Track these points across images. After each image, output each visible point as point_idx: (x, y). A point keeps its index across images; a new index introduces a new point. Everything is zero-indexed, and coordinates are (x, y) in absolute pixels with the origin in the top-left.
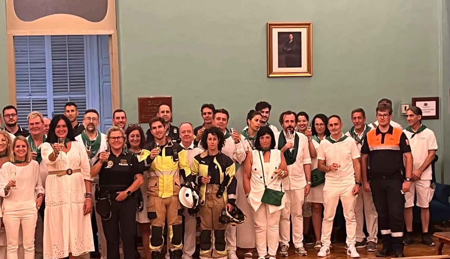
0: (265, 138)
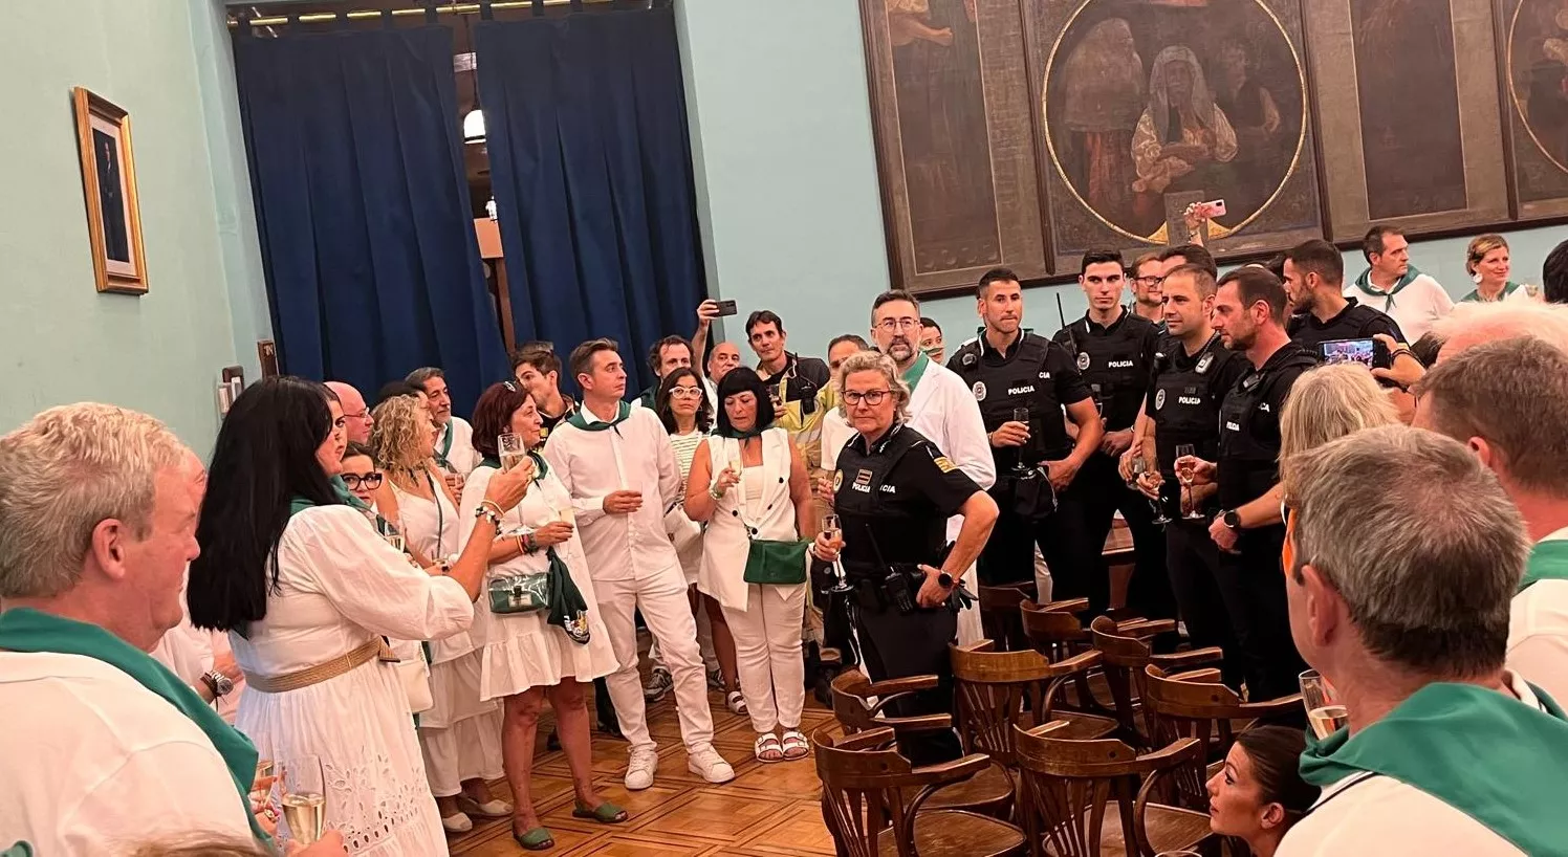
0: (738, 401)
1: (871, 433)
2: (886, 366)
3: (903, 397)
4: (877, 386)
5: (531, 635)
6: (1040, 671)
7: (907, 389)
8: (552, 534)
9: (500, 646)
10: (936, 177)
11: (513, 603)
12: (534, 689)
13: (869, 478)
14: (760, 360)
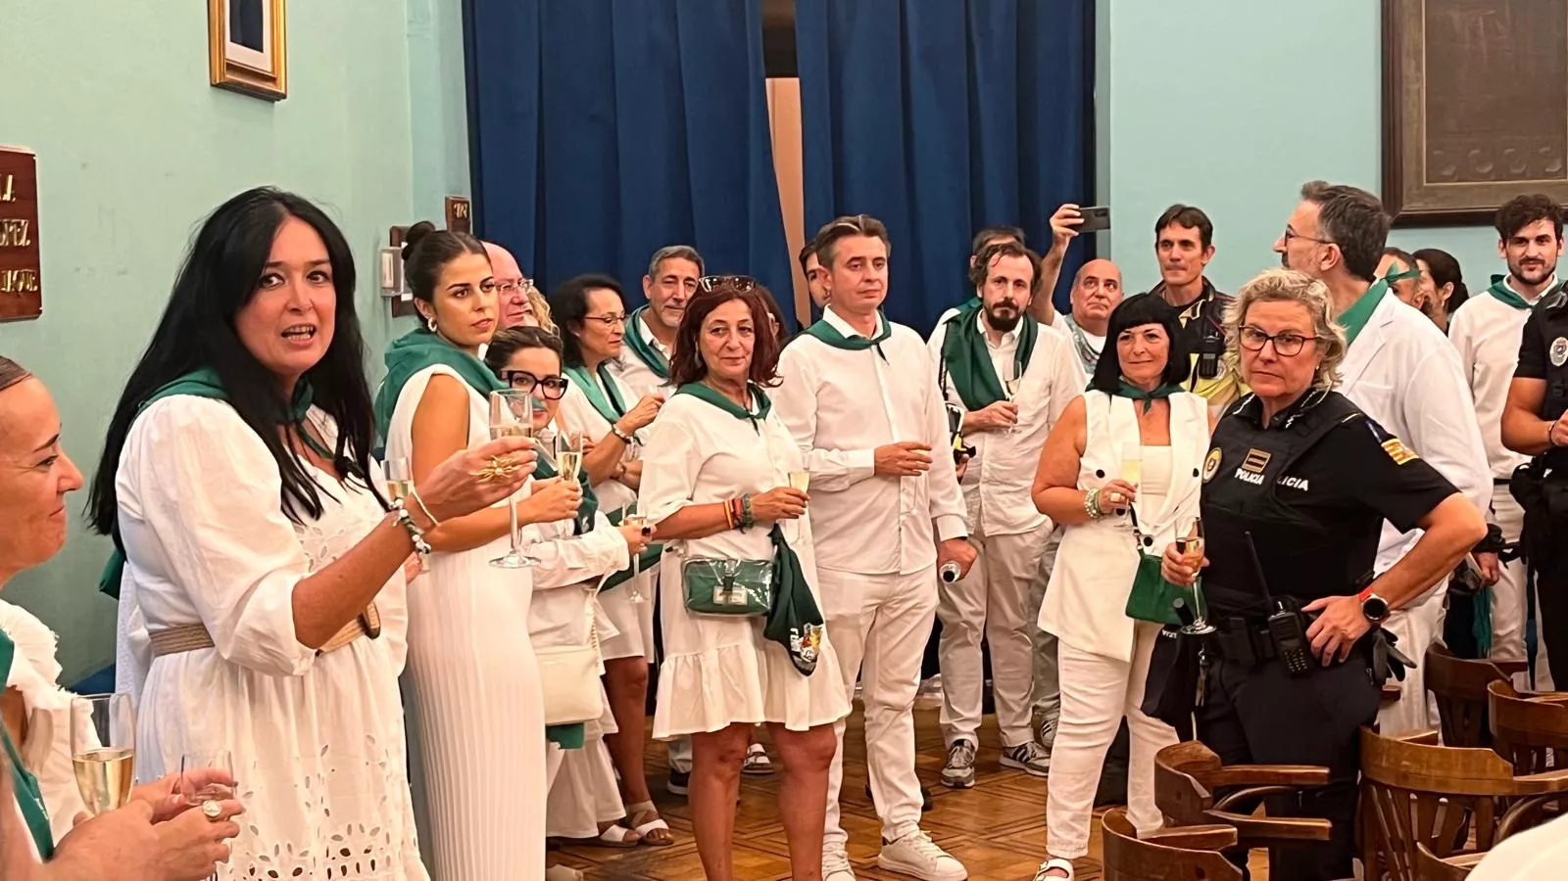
1: (1271, 398)
2: (1317, 298)
3: (1334, 350)
4: (1298, 326)
5: (737, 647)
6: (1500, 782)
7: (1342, 338)
8: (778, 504)
9: (690, 660)
10: (1474, 33)
11: (719, 599)
12: (736, 727)
13: (1264, 463)
14: (1162, 279)
